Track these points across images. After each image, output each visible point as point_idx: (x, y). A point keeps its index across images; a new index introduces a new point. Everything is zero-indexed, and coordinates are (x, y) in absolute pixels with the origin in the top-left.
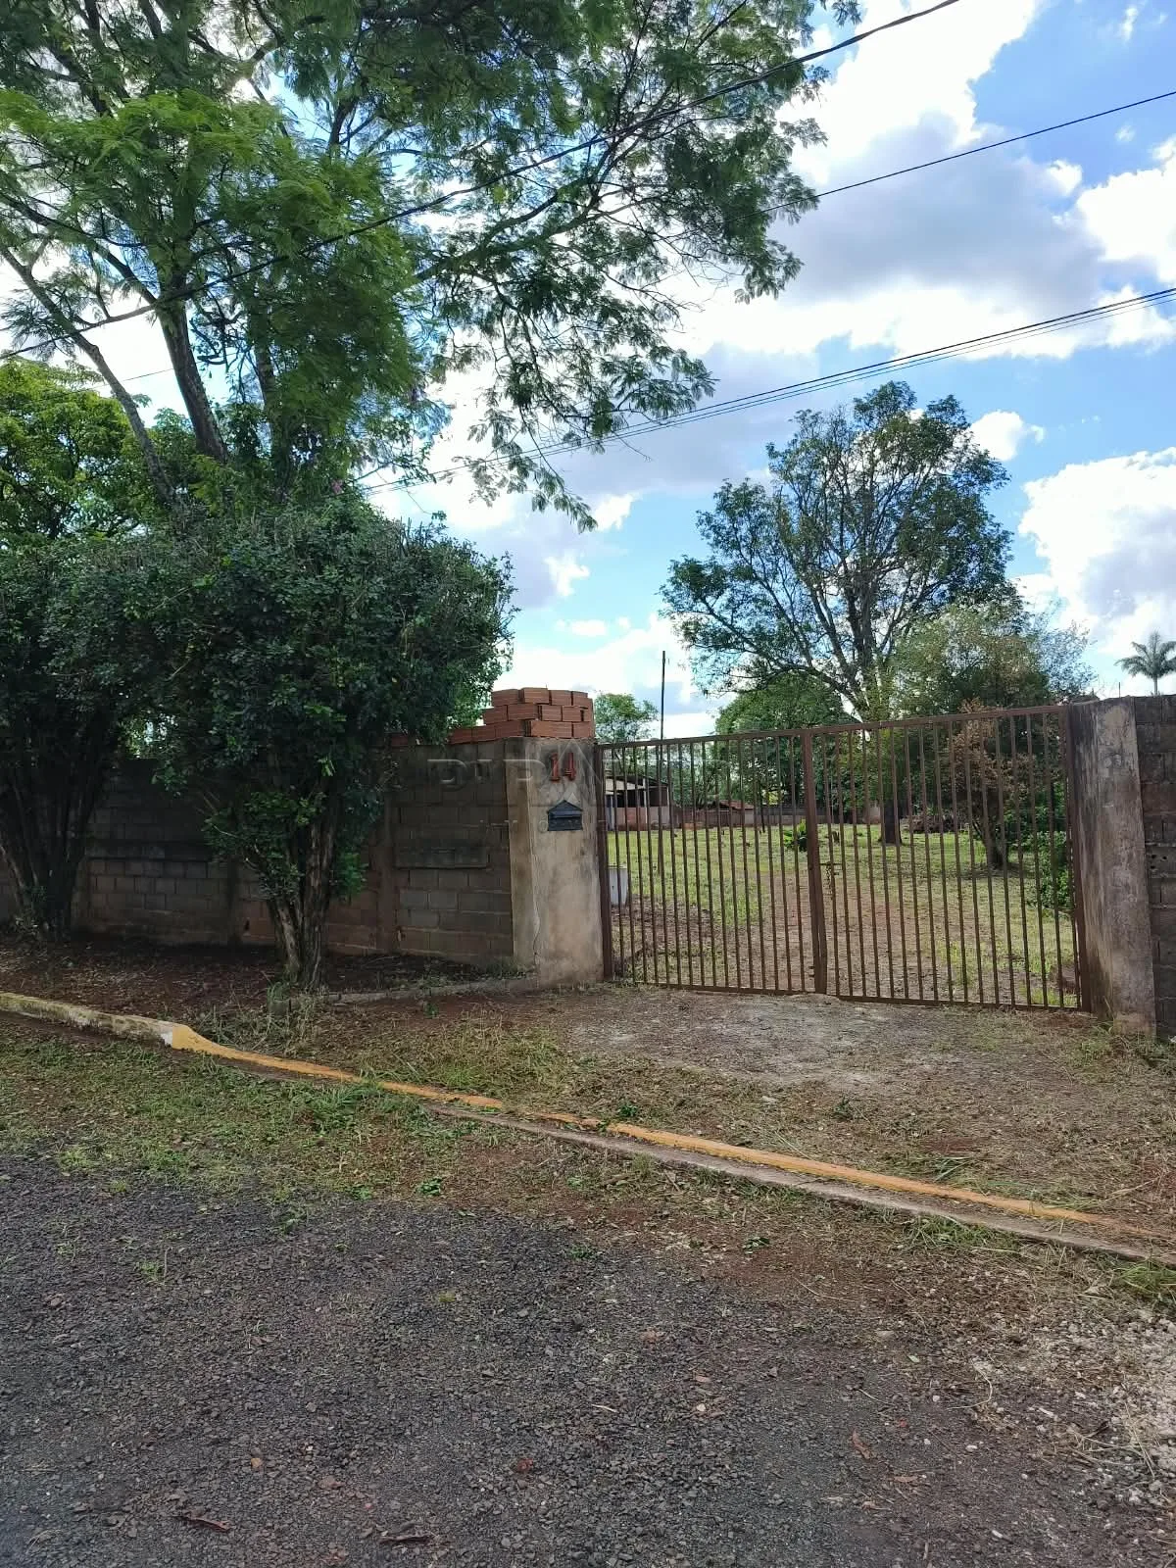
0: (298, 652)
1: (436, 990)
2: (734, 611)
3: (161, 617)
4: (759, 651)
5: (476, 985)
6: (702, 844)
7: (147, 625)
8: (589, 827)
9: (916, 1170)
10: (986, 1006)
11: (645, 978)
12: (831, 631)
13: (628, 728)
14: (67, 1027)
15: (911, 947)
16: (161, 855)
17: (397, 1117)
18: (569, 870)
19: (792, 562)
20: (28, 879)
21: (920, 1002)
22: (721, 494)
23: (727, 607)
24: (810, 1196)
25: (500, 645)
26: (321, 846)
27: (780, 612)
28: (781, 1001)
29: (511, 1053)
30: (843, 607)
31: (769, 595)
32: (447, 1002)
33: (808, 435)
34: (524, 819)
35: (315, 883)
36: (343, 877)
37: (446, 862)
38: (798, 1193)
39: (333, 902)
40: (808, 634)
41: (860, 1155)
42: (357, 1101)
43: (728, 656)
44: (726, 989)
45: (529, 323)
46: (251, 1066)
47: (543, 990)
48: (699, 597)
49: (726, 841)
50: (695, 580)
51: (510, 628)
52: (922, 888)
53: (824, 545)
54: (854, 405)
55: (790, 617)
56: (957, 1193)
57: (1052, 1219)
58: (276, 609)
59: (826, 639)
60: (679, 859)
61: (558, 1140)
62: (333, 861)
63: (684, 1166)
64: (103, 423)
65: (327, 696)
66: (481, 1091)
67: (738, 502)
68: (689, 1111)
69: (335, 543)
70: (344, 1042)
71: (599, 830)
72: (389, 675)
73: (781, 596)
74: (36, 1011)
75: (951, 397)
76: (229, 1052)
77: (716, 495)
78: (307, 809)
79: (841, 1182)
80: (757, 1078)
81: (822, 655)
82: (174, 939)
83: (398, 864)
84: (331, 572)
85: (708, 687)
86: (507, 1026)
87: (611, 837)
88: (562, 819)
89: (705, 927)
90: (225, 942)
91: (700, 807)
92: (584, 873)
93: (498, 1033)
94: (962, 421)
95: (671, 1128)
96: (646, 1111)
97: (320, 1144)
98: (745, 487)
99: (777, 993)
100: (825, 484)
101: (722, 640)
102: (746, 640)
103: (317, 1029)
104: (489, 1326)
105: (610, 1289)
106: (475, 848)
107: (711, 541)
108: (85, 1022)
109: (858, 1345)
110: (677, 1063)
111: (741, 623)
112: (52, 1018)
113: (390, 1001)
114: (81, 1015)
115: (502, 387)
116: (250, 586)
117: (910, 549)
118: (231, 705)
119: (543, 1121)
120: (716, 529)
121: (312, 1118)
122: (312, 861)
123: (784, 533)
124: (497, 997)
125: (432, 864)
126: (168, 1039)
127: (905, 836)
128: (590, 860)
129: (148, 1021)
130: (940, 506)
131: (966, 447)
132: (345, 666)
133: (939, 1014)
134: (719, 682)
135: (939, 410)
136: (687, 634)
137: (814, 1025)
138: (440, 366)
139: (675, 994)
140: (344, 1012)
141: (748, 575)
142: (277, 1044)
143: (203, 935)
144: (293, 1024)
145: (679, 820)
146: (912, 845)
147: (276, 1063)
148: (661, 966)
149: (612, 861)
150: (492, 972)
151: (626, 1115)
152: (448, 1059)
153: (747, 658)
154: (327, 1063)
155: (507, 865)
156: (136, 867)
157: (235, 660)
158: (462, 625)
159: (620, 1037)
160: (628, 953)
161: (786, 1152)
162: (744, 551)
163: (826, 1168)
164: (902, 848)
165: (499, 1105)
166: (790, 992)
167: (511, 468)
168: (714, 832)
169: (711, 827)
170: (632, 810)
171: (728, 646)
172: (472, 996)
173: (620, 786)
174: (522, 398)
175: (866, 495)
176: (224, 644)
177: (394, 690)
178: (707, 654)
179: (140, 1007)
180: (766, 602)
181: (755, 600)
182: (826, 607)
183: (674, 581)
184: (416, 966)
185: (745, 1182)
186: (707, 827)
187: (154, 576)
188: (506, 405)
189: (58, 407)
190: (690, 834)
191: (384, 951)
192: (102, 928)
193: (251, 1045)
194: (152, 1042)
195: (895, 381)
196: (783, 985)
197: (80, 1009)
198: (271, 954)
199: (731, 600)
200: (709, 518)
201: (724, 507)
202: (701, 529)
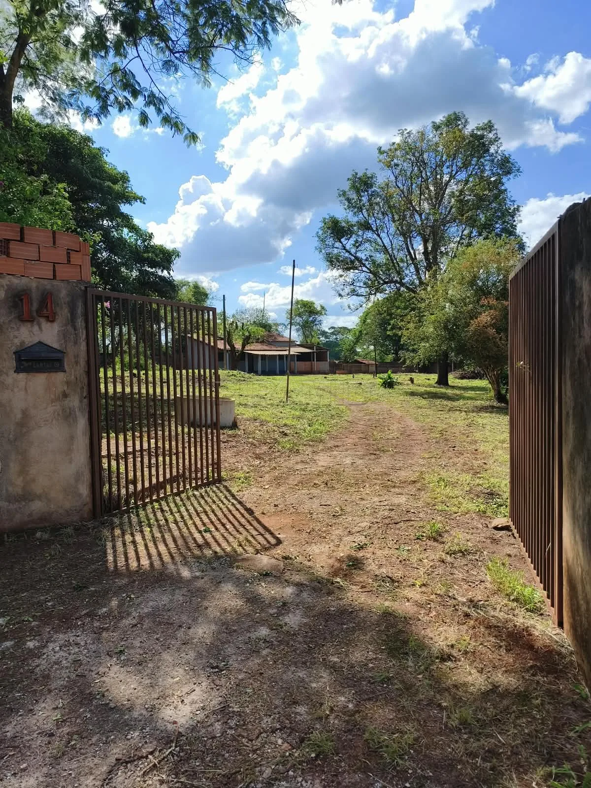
2: (357, 247)
4: (372, 272)
8: (75, 369)
12: (415, 262)
13: (311, 319)
22: (351, 179)
23: (354, 245)
27: (385, 251)
30: (422, 248)
31: (379, 240)
33: (405, 143)
40: (401, 264)
43: (351, 275)
48: (338, 238)
50: (335, 229)
54: (432, 125)
55: (391, 254)
59: (412, 267)
67: (362, 184)
73: (386, 242)
75: (490, 121)
77: (349, 180)
85: (341, 292)
88: (35, 361)
91: (347, 363)
94: (495, 136)
98: (365, 174)
101: (349, 264)
102: (365, 266)
107: (346, 207)
111: (360, 255)
120: (349, 200)
127: (451, 382)
131: (497, 152)
135: (482, 129)
136: (329, 261)
141: (366, 226)
145: (335, 369)
153: (364, 276)
162: (365, 213)
170: (308, 363)
171: (353, 268)
178: (343, 273)
180: (377, 244)
181: (370, 242)
182: (413, 248)
183: (322, 229)
195: (457, 112)
199: (356, 241)
200: (344, 193)
201: (354, 187)
202: (340, 199)
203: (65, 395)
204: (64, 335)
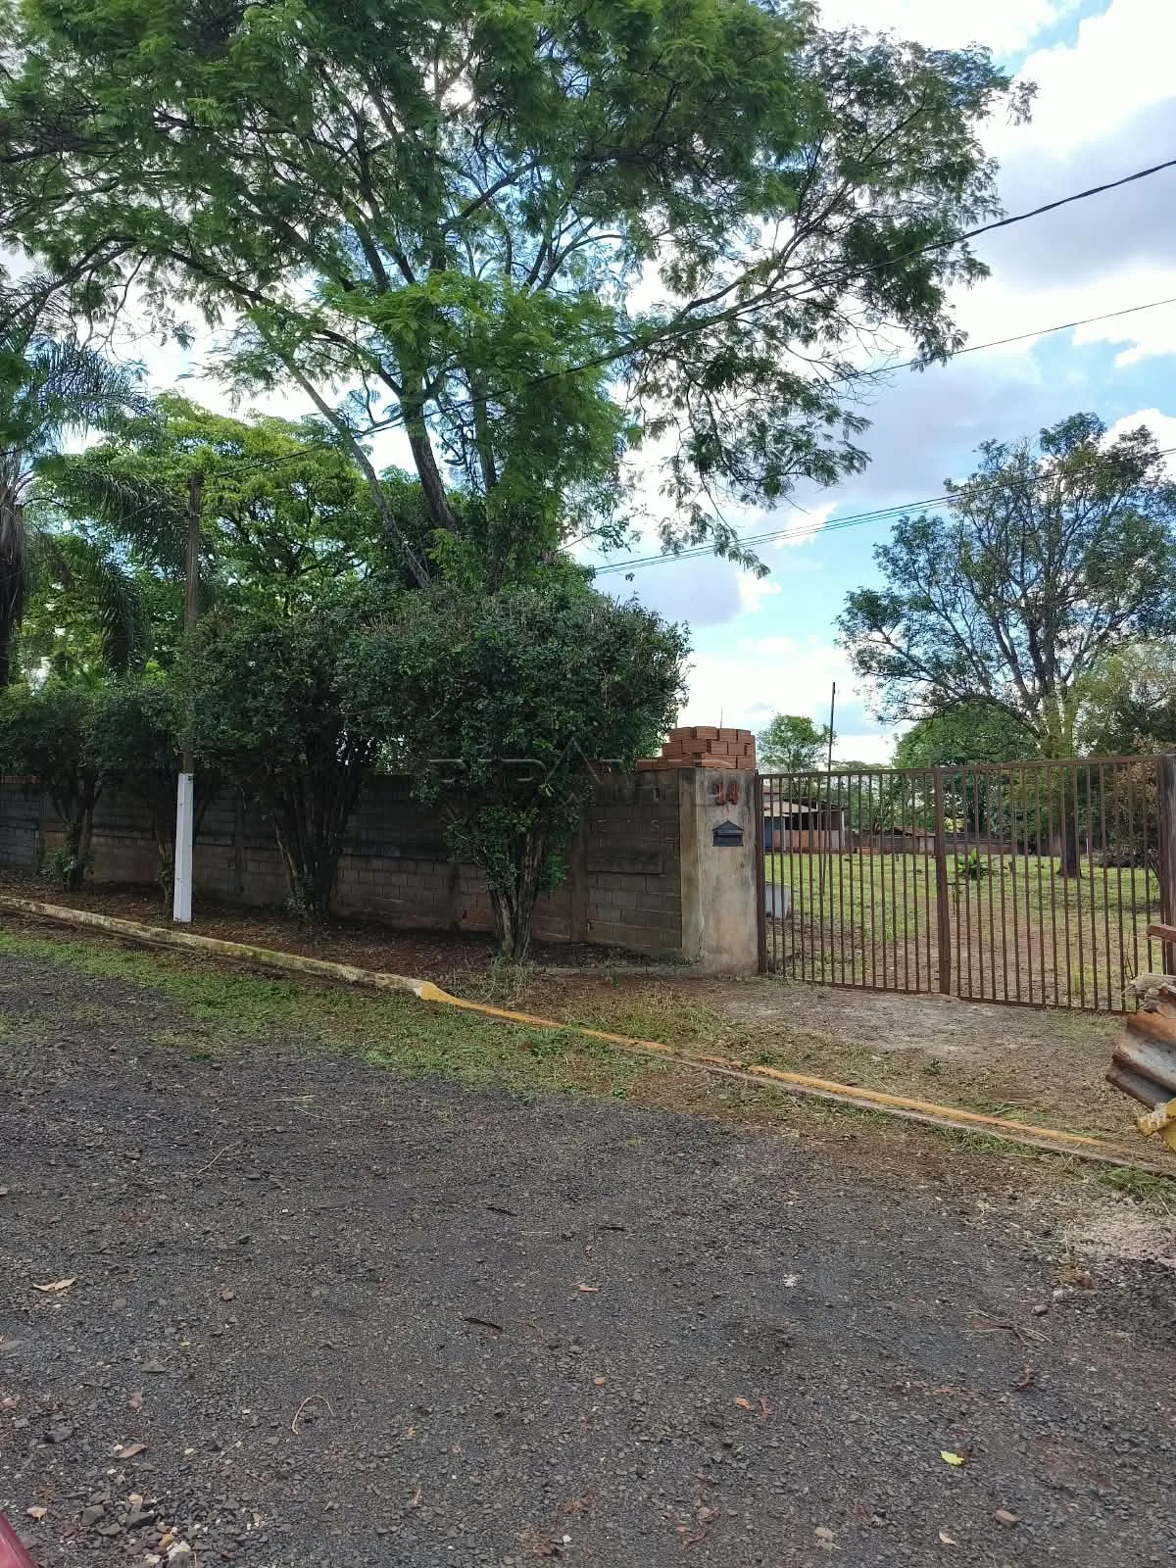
0: (526, 702)
1: (619, 971)
2: (911, 639)
3: (426, 674)
4: (935, 680)
5: (650, 969)
6: (877, 869)
7: (416, 679)
8: (749, 844)
9: (981, 1108)
10: (1086, 1010)
11: (793, 975)
12: (1012, 659)
13: (804, 751)
14: (343, 981)
15: (1049, 966)
16: (397, 854)
17: (593, 1050)
18: (731, 879)
19: (972, 591)
20: (300, 870)
21: (1030, 1005)
22: (897, 528)
23: (904, 636)
24: (894, 1116)
25: (678, 694)
26: (534, 849)
27: (958, 640)
28: (908, 998)
29: (679, 1016)
30: (1025, 637)
31: (947, 624)
32: (631, 980)
33: (992, 466)
34: (693, 833)
35: (528, 879)
36: (550, 876)
37: (628, 868)
38: (885, 1115)
39: (540, 895)
40: (987, 663)
41: (940, 1097)
42: (563, 1040)
43: (904, 685)
44: (863, 988)
45: (712, 398)
46: (484, 1013)
47: (707, 977)
48: (876, 625)
49: (899, 867)
50: (871, 610)
51: (686, 683)
52: (1086, 920)
53: (1006, 577)
54: (1039, 436)
55: (969, 646)
56: (1007, 1123)
57: (1073, 1142)
58: (511, 669)
59: (1007, 668)
60: (846, 882)
61: (711, 1073)
62: (543, 861)
63: (803, 1093)
64: (337, 476)
65: (547, 734)
66: (655, 1039)
67: (916, 535)
68: (810, 1062)
69: (555, 620)
70: (550, 1001)
71: (757, 848)
72: (592, 719)
73: (960, 626)
74: (316, 969)
76: (465, 1004)
77: (893, 528)
78: (523, 821)
79: (920, 1111)
80: (869, 1043)
81: (1002, 682)
82: (405, 923)
83: (590, 868)
84: (553, 643)
85: (882, 714)
86: (675, 997)
87: (768, 858)
88: (726, 837)
89: (857, 941)
90: (446, 928)
91: (877, 833)
92: (744, 884)
93: (668, 1002)
94: (1154, 450)
95: (797, 1070)
96: (780, 1060)
97: (539, 1062)
98: (923, 519)
99: (907, 992)
100: (1008, 516)
101: (897, 669)
102: (923, 669)
103: (530, 992)
104: (658, 1158)
105: (740, 1151)
106: (653, 857)
107: (889, 572)
108: (355, 978)
109: (903, 1189)
110: (807, 1030)
111: (916, 652)
112: (328, 974)
113: (583, 976)
114: (350, 973)
115: (684, 453)
116: (493, 652)
117: (1096, 579)
118: (475, 740)
119: (702, 1061)
120: (894, 561)
121: (532, 1047)
122: (526, 861)
123: (965, 565)
124: (666, 978)
125: (616, 870)
126: (418, 992)
127: (1085, 871)
128: (749, 872)
129: (404, 979)
130: (1129, 537)
131: (1157, 478)
132: (560, 713)
133: (1043, 1014)
134: (894, 710)
135: (1131, 440)
136: (863, 663)
137: (931, 1014)
138: (635, 435)
139: (818, 988)
140: (550, 981)
141: (927, 605)
142: (499, 1000)
143: (428, 921)
144: (511, 987)
145: (853, 844)
146: (1092, 879)
147: (501, 1013)
148: (809, 968)
149: (768, 878)
150: (664, 959)
151: (764, 1061)
152: (630, 1017)
153: (923, 686)
154: (538, 1015)
155: (678, 874)
156: (376, 864)
157: (480, 707)
158: (649, 680)
159: (765, 1012)
160: (779, 956)
161: (884, 1091)
162: (922, 582)
163: (910, 1102)
164: (1082, 882)
165: (668, 1049)
166: (918, 992)
167: (692, 524)
168: (888, 859)
169: (887, 853)
170: (805, 833)
171: (903, 674)
172: (648, 977)
173: (795, 809)
174: (703, 465)
175: (1053, 526)
176: (472, 695)
177: (596, 732)
179: (390, 968)
180: (944, 632)
181: (933, 630)
182: (1008, 636)
183: (849, 611)
184: (603, 952)
185: (846, 1106)
186: (884, 852)
187: (423, 643)
188: (689, 470)
189: (301, 465)
190: (866, 859)
191: (575, 940)
192: (345, 913)
193: (479, 999)
194: (408, 993)
195: (1084, 412)
196: (913, 986)
197: (350, 968)
198: (489, 938)
199: (908, 629)
200: (886, 551)
201: (902, 539)
202: (877, 561)
203: (742, 866)
204: (742, 815)
